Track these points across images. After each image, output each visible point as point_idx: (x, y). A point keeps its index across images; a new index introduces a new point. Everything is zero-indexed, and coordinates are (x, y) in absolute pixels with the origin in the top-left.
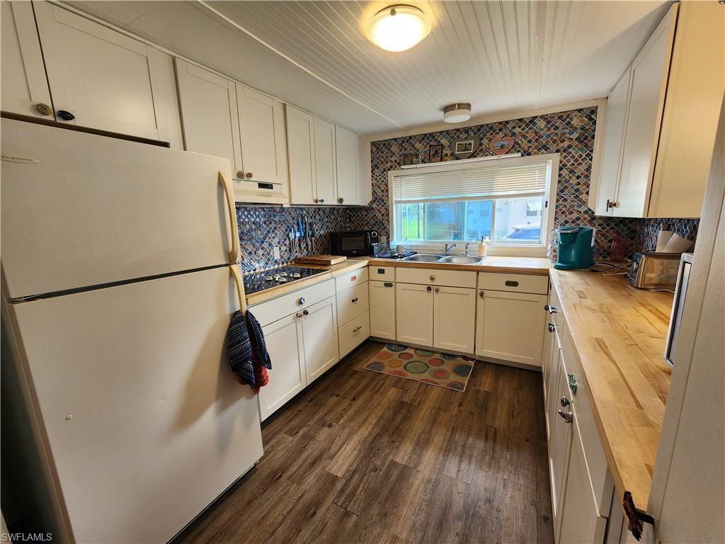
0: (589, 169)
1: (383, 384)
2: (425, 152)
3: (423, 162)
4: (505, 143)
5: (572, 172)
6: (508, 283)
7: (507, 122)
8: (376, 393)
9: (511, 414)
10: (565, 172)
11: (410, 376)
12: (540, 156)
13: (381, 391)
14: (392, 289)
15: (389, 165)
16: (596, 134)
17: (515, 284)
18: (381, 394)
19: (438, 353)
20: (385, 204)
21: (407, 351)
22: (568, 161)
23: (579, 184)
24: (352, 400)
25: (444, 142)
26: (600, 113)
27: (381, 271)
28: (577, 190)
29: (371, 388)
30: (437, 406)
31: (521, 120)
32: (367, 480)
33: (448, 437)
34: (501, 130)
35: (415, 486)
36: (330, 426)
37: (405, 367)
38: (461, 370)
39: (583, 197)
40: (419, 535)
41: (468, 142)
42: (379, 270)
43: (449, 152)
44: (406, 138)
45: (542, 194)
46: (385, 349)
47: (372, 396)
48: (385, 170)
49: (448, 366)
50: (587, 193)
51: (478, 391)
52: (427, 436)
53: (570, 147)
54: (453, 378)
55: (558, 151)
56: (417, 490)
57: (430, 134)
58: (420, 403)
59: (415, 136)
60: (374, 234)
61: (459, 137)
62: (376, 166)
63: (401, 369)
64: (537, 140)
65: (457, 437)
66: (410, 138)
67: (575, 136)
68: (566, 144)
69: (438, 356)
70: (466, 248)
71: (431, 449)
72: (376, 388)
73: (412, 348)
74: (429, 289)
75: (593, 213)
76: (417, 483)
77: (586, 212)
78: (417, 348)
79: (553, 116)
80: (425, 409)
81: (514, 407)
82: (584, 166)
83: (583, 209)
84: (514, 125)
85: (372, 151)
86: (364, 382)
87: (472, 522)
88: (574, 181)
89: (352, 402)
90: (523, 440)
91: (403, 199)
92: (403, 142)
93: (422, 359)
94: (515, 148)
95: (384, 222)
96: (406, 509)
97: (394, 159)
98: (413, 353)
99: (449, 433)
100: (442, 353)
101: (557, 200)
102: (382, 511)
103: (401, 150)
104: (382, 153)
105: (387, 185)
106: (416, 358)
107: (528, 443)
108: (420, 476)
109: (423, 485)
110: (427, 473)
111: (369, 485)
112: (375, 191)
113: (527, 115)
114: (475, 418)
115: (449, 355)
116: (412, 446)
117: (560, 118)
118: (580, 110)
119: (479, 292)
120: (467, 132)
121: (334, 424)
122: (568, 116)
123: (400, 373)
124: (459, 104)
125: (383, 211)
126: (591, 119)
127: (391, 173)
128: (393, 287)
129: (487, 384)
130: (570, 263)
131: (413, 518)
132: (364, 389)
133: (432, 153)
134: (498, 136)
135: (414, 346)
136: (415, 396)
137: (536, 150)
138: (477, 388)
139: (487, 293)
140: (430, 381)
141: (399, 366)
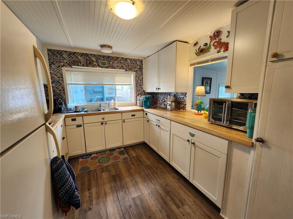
0: (142, 78)
1: (97, 174)
2: (84, 62)
3: (83, 66)
4: (119, 65)
5: (138, 78)
6: (133, 115)
7: (118, 58)
8: (97, 179)
9: (148, 159)
10: (137, 78)
11: (106, 165)
12: (129, 72)
13: (99, 177)
14: (82, 128)
15: (62, 64)
16: (143, 68)
17: (134, 115)
18: (100, 178)
19: (107, 151)
20: (61, 84)
21: (93, 156)
22: (137, 75)
23: (140, 82)
24: (89, 190)
25: (93, 59)
26: (143, 61)
27: (74, 120)
28: (140, 84)
29: (92, 179)
30: (126, 169)
31: (123, 58)
32: (132, 213)
33: (140, 176)
34: (116, 60)
35: (148, 199)
36: (90, 209)
37: (99, 162)
38: (121, 153)
39: (142, 86)
40: (164, 211)
41: (104, 62)
42: (72, 119)
43: (96, 64)
44: (72, 52)
45: (131, 85)
46: (80, 160)
47: (97, 182)
48: (59, 66)
49: (116, 154)
50: (143, 85)
51: (133, 157)
52: (134, 181)
53: (137, 70)
54: (122, 157)
55: (134, 71)
56: (149, 199)
57: (86, 54)
58: (120, 172)
59: (78, 53)
60: (60, 101)
61: (100, 58)
62: (53, 63)
63: (98, 164)
64: (128, 66)
65: (142, 174)
66: (75, 53)
67: (138, 67)
68: (136, 69)
69: (108, 152)
70: (109, 104)
71: (139, 184)
72: (96, 178)
73: (94, 154)
74: (102, 124)
75: (145, 91)
76: (147, 198)
77: (143, 91)
78: (97, 153)
79: (132, 59)
80: (123, 173)
81: (146, 156)
82: (141, 77)
83: (142, 90)
84: (120, 59)
85: (48, 54)
86: (86, 179)
87: (169, 194)
88: (139, 81)
89: (90, 191)
90: (157, 164)
91: (72, 83)
92: (70, 54)
93: (103, 156)
94: (122, 68)
95: (61, 94)
96: (153, 208)
97: (65, 61)
98: (97, 155)
99: (139, 175)
100: (109, 150)
101: (136, 87)
102: (148, 217)
103: (69, 58)
104: (57, 56)
105: (62, 75)
106: (100, 157)
107: (159, 164)
108: (145, 195)
109: (149, 197)
110: (147, 192)
111: (134, 214)
112: (53, 77)
113: (125, 57)
114: (141, 165)
115: (112, 150)
116: (133, 188)
117: (134, 61)
118: (139, 60)
119: (123, 120)
120: (103, 57)
121: (91, 207)
122: (136, 61)
123: (100, 166)
124: (108, 46)
125: (60, 88)
126: (142, 63)
127: (64, 69)
128: (82, 127)
129: (134, 154)
130: (148, 106)
131: (158, 209)
132: (89, 181)
133: (88, 63)
134: (115, 62)
135: (94, 153)
136: (115, 171)
137: (128, 70)
138: (132, 156)
139: (126, 121)
140: (115, 162)
141: (96, 163)
